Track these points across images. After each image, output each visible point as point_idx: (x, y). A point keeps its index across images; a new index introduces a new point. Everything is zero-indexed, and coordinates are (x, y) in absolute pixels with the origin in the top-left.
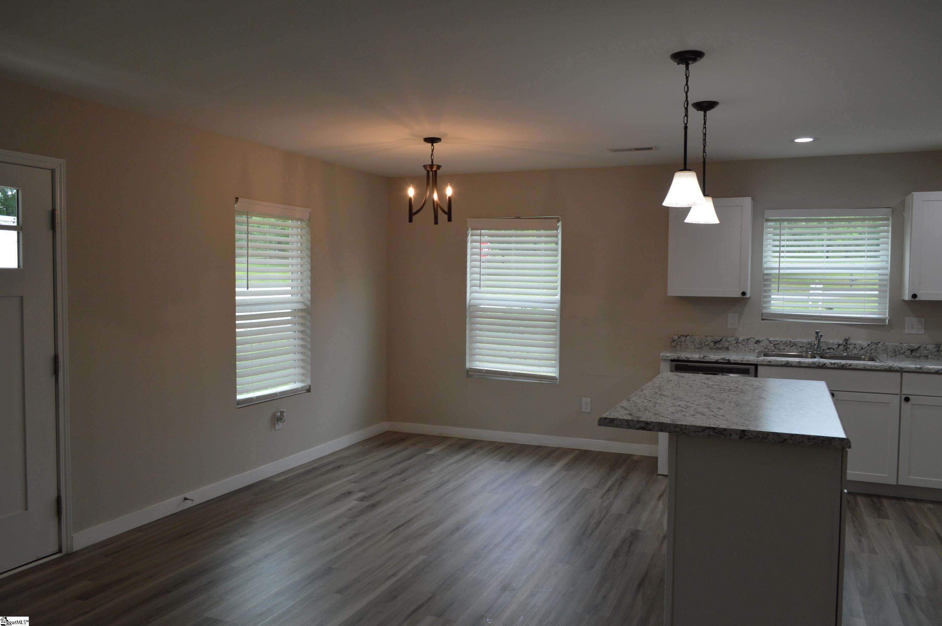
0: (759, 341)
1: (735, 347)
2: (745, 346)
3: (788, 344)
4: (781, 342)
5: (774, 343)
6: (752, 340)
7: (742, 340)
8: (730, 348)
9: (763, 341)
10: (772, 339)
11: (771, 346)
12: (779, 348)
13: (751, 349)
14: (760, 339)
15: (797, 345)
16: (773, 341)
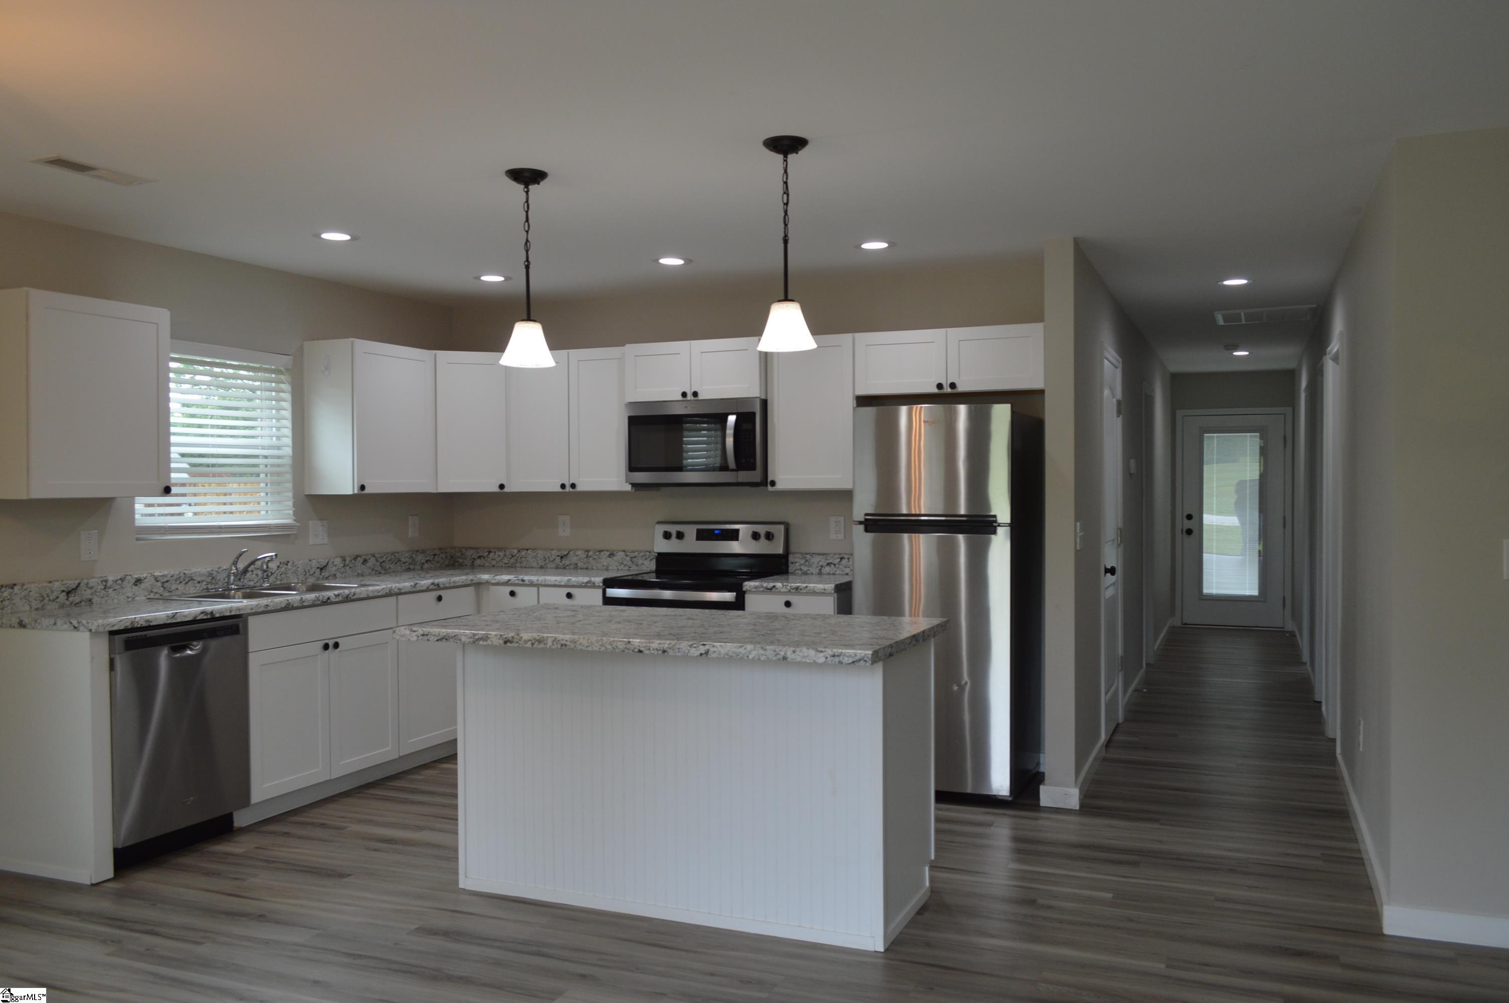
0: (140, 580)
1: (103, 597)
2: (119, 592)
3: (182, 579)
4: (172, 578)
5: (162, 580)
6: (129, 580)
7: (113, 581)
8: (94, 601)
9: (145, 578)
10: (157, 574)
11: (158, 586)
12: (170, 588)
13: (128, 597)
14: (142, 576)
15: (194, 580)
16: (160, 577)
